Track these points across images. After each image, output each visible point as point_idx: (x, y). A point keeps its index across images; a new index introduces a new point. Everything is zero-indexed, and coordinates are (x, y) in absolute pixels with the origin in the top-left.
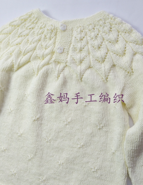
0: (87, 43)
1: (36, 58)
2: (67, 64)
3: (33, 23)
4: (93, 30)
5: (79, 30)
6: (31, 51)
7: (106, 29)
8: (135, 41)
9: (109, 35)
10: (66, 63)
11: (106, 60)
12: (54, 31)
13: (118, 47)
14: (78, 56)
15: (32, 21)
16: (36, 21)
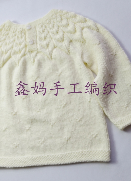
0: (48, 32)
1: (15, 53)
2: (39, 50)
3: (7, 30)
4: (50, 23)
5: (40, 26)
6: (10, 49)
7: (59, 19)
8: (80, 21)
9: (61, 23)
10: (37, 50)
11: (65, 39)
12: (23, 32)
13: (70, 28)
14: (44, 43)
15: (6, 29)
16: (9, 29)
